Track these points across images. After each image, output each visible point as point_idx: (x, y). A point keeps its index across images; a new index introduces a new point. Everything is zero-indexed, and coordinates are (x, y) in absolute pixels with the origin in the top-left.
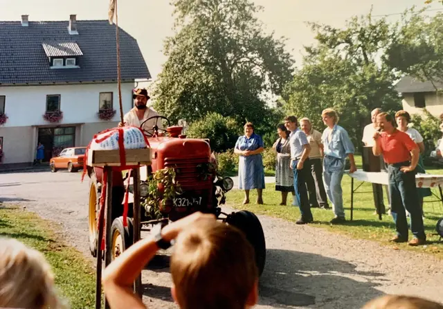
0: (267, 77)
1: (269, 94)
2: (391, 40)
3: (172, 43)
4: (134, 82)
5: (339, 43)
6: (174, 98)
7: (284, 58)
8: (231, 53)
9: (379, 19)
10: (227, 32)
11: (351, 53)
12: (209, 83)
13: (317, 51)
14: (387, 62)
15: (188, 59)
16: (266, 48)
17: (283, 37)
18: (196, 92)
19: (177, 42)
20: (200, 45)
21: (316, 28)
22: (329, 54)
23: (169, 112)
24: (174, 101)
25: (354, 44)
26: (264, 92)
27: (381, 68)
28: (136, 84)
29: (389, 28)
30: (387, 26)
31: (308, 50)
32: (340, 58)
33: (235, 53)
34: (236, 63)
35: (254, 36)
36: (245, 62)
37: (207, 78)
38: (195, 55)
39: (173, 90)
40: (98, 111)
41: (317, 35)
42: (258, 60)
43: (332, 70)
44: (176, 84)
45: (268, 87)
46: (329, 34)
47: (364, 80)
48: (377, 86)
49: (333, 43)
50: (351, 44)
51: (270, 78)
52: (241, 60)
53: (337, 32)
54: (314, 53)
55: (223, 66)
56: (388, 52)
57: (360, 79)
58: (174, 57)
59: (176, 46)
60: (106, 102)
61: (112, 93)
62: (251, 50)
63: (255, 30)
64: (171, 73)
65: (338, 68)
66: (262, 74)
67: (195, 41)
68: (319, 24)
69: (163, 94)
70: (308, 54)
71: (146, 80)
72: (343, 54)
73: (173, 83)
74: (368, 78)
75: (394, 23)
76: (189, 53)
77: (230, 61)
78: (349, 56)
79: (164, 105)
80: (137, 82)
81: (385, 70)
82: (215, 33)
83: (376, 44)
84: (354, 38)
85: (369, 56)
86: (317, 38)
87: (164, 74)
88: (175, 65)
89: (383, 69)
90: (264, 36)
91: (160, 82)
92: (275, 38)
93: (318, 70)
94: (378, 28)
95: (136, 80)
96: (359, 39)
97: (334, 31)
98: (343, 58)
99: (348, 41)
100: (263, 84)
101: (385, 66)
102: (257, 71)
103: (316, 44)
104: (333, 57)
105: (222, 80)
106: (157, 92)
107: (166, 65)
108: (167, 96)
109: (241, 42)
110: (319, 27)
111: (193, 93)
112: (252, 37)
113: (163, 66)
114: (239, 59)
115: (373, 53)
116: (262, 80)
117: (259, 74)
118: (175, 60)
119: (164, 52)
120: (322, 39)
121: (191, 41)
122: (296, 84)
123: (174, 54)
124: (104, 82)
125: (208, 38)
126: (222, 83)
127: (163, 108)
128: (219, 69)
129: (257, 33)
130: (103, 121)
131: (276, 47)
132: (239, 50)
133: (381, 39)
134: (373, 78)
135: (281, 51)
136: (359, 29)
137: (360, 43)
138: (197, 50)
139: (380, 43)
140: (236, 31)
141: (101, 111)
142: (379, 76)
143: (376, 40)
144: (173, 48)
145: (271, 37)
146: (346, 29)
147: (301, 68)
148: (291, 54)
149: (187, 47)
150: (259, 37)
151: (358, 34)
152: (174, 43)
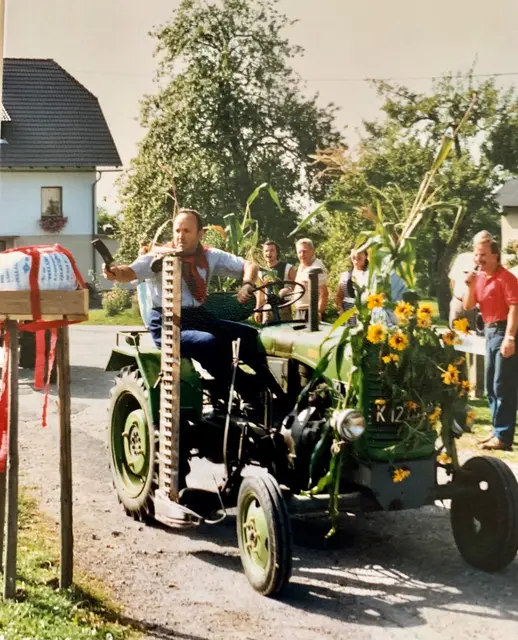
0: (303, 172)
1: (306, 200)
2: (499, 117)
3: (153, 106)
4: (95, 171)
5: (418, 119)
6: (157, 200)
7: (330, 140)
8: (247, 127)
9: (483, 80)
10: (242, 92)
11: (435, 136)
12: (212, 179)
13: (383, 132)
14: (489, 154)
15: (179, 134)
16: (303, 122)
17: (331, 105)
18: (191, 191)
19: (161, 105)
20: (198, 110)
21: (384, 91)
22: (402, 137)
23: (149, 223)
24: (156, 205)
25: (442, 120)
26: (297, 196)
27: (478, 164)
28: (98, 174)
29: (499, 96)
30: (496, 92)
31: (370, 128)
32: (418, 144)
33: (254, 127)
34: (255, 145)
35: (287, 101)
36: (270, 145)
37: (209, 168)
38: (191, 128)
39: (154, 187)
40: (39, 217)
41: (383, 102)
42: (290, 142)
43: (404, 163)
44: (160, 178)
45: (303, 188)
46: (404, 103)
47: (451, 183)
48: (470, 193)
49: (410, 118)
50: (437, 121)
51: (308, 174)
52: (264, 141)
53: (417, 99)
54: (378, 135)
55: (235, 150)
56: (494, 137)
57: (446, 181)
58: (159, 130)
59: (160, 112)
60: (51, 202)
61: (60, 188)
62: (280, 123)
63: (287, 89)
64: (152, 157)
65: (413, 161)
66: (296, 167)
67: (191, 104)
68: (391, 83)
69: (139, 193)
70: (368, 135)
71: (114, 168)
72: (424, 138)
73: (154, 175)
74: (457, 180)
75: (506, 89)
76: (180, 125)
77: (246, 142)
78: (432, 142)
79: (140, 210)
80: (100, 172)
81: (484, 168)
82: (222, 92)
83: (475, 122)
84: (443, 111)
85: (462, 144)
86: (384, 109)
87: (141, 160)
88: (159, 145)
89: (482, 165)
90: (301, 102)
91: (134, 173)
92: (319, 105)
93: (382, 162)
94: (481, 96)
95: (98, 168)
96: (451, 114)
97: (412, 98)
98: (423, 144)
99: (433, 116)
100: (296, 184)
101: (486, 160)
102: (288, 160)
103: (382, 119)
104: (407, 143)
105: (232, 173)
106: (130, 189)
107: (144, 143)
108: (146, 196)
109: (264, 109)
110: (390, 88)
111: (186, 194)
112: (282, 101)
113: (138, 144)
114: (261, 138)
115: (470, 139)
116: (294, 176)
117: (291, 166)
118: (158, 136)
119: (140, 120)
120: (393, 112)
121: (184, 103)
122: (347, 186)
123: (156, 124)
124: (47, 170)
125: (211, 100)
126: (231, 179)
127: (140, 216)
128: (228, 154)
129: (291, 95)
130: (47, 233)
131: (321, 120)
132: (261, 123)
133: (484, 114)
134: (466, 179)
135: (328, 128)
136: (451, 96)
137: (451, 120)
138: (194, 120)
139: (481, 122)
140: (257, 90)
141: (44, 218)
142: (474, 177)
143: (476, 116)
144: (158, 115)
145: (313, 103)
146: (430, 95)
147: (356, 159)
148: (342, 134)
149: (177, 113)
150: (294, 103)
151: (450, 104)
152: (158, 106)
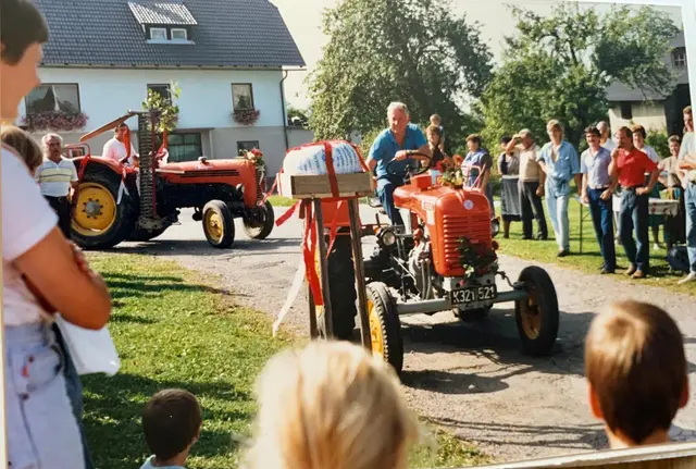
0: (462, 74)
1: (466, 95)
2: (600, 35)
3: (333, 17)
4: (281, 70)
5: (543, 36)
6: (345, 96)
7: (480, 50)
8: (414, 37)
9: (586, 7)
10: (407, 9)
11: (557, 48)
12: (390, 78)
13: (519, 44)
14: (596, 63)
15: (357, 42)
16: (457, 34)
17: (477, 22)
18: (374, 88)
19: (340, 17)
20: (373, 23)
21: (517, 13)
22: (533, 49)
23: (339, 116)
24: (344, 100)
25: (561, 37)
26: (459, 92)
27: (590, 70)
28: (284, 73)
29: (599, 21)
30: (596, 17)
31: (509, 41)
32: (546, 55)
33: (419, 37)
34: (421, 53)
35: (442, 18)
36: (434, 52)
37: (387, 69)
38: (368, 37)
39: (342, 84)
40: (232, 110)
41: (518, 22)
42: (448, 50)
43: (538, 69)
44: (346, 77)
45: (464, 86)
46: (532, 23)
47: (573, 85)
48: (587, 92)
49: (538, 35)
50: (558, 38)
51: (465, 76)
52: (429, 48)
53: (541, 21)
54: (516, 47)
55: (405, 54)
56: (598, 50)
57: (569, 83)
58: (339, 37)
59: (339, 22)
60: (242, 98)
61: (250, 85)
62: (439, 35)
63: (442, 9)
64: (336, 60)
65: (544, 67)
66: (456, 69)
67: (367, 17)
68: (522, 9)
69: (328, 90)
70: (508, 47)
71: (299, 67)
72: (548, 50)
73: (340, 75)
74: (577, 82)
75: (604, 15)
76: (358, 34)
77: (413, 49)
78: (555, 53)
79: (330, 105)
80: (286, 71)
81: (595, 73)
82: (392, 9)
83: (584, 39)
84: (561, 30)
85: (577, 54)
86: (518, 27)
87: (327, 61)
88: (342, 49)
89: (593, 71)
90: (455, 19)
91: (321, 72)
92: (468, 23)
93: (521, 68)
94: (586, 20)
95: (284, 67)
96: (567, 32)
97: (538, 19)
98: (549, 54)
99: (554, 34)
100: (457, 83)
101: (596, 68)
102: (449, 63)
103: (518, 36)
104: (537, 53)
105: (406, 74)
106: (318, 86)
107: (328, 47)
108: (335, 93)
109: (426, 24)
110: (521, 12)
111: (370, 90)
112: (439, 18)
113: (324, 48)
114: (426, 46)
115: (582, 51)
116: (455, 77)
117: (452, 69)
118: (340, 42)
119: (323, 29)
120: (525, 29)
121: (358, 16)
122: (498, 86)
123: (337, 33)
124: (236, 68)
125: (382, 15)
126: (405, 79)
127: (330, 110)
128: (400, 59)
129: (446, 13)
130: (242, 125)
131: (470, 34)
132: (425, 34)
133: (590, 33)
134: (583, 81)
135: (477, 40)
136: (566, 19)
137: (567, 37)
138: (369, 29)
139: (588, 39)
140: (419, 9)
141: (236, 112)
142: (589, 80)
143: (585, 34)
144: (336, 25)
145: (463, 21)
146: (551, 18)
147: (501, 64)
148: (488, 45)
149: (355, 24)
150: (448, 19)
151: (565, 25)
152: (337, 17)
